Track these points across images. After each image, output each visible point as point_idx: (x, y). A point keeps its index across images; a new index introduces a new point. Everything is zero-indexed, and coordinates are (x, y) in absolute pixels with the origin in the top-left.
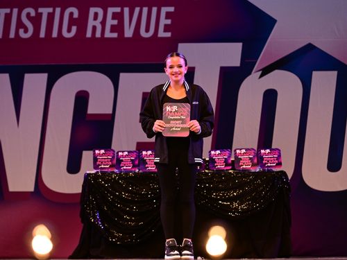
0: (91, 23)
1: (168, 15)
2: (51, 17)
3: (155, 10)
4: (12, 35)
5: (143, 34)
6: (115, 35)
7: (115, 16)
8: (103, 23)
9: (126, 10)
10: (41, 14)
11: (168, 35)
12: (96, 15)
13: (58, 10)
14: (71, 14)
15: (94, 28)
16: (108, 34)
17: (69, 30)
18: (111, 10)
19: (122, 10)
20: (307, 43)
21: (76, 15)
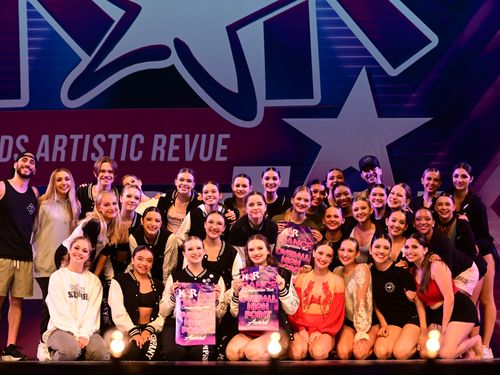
0: (155, 148)
1: (225, 142)
2: (120, 142)
3: (212, 136)
4: (85, 159)
5: (202, 158)
6: (177, 159)
7: (177, 142)
8: (167, 148)
9: (187, 137)
10: (111, 139)
11: (225, 159)
12: (160, 141)
13: (126, 136)
14: (138, 140)
15: (158, 152)
16: (171, 158)
17: (136, 155)
18: (173, 137)
19: (184, 137)
20: (349, 166)
21: (142, 141)
